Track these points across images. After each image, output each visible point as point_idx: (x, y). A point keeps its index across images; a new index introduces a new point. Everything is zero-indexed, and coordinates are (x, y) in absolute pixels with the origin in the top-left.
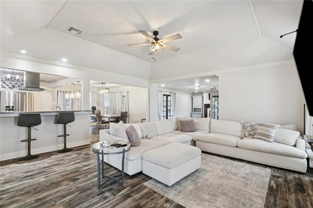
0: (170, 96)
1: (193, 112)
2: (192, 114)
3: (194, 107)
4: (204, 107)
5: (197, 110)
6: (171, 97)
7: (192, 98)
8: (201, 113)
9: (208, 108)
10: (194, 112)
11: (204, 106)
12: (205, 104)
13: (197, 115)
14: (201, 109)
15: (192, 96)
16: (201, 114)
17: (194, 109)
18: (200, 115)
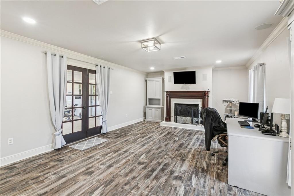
0: (94, 72)
1: (148, 106)
2: (146, 108)
3: (149, 97)
4: (165, 97)
5: (154, 102)
6: (98, 74)
7: (146, 81)
8: (161, 106)
9: (171, 98)
10: (150, 104)
11: (165, 95)
12: (167, 92)
13: (154, 109)
14: (160, 99)
15: (147, 79)
16: (161, 109)
17: (150, 99)
18: (159, 109)
